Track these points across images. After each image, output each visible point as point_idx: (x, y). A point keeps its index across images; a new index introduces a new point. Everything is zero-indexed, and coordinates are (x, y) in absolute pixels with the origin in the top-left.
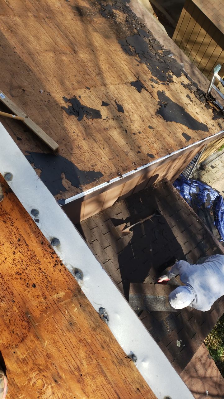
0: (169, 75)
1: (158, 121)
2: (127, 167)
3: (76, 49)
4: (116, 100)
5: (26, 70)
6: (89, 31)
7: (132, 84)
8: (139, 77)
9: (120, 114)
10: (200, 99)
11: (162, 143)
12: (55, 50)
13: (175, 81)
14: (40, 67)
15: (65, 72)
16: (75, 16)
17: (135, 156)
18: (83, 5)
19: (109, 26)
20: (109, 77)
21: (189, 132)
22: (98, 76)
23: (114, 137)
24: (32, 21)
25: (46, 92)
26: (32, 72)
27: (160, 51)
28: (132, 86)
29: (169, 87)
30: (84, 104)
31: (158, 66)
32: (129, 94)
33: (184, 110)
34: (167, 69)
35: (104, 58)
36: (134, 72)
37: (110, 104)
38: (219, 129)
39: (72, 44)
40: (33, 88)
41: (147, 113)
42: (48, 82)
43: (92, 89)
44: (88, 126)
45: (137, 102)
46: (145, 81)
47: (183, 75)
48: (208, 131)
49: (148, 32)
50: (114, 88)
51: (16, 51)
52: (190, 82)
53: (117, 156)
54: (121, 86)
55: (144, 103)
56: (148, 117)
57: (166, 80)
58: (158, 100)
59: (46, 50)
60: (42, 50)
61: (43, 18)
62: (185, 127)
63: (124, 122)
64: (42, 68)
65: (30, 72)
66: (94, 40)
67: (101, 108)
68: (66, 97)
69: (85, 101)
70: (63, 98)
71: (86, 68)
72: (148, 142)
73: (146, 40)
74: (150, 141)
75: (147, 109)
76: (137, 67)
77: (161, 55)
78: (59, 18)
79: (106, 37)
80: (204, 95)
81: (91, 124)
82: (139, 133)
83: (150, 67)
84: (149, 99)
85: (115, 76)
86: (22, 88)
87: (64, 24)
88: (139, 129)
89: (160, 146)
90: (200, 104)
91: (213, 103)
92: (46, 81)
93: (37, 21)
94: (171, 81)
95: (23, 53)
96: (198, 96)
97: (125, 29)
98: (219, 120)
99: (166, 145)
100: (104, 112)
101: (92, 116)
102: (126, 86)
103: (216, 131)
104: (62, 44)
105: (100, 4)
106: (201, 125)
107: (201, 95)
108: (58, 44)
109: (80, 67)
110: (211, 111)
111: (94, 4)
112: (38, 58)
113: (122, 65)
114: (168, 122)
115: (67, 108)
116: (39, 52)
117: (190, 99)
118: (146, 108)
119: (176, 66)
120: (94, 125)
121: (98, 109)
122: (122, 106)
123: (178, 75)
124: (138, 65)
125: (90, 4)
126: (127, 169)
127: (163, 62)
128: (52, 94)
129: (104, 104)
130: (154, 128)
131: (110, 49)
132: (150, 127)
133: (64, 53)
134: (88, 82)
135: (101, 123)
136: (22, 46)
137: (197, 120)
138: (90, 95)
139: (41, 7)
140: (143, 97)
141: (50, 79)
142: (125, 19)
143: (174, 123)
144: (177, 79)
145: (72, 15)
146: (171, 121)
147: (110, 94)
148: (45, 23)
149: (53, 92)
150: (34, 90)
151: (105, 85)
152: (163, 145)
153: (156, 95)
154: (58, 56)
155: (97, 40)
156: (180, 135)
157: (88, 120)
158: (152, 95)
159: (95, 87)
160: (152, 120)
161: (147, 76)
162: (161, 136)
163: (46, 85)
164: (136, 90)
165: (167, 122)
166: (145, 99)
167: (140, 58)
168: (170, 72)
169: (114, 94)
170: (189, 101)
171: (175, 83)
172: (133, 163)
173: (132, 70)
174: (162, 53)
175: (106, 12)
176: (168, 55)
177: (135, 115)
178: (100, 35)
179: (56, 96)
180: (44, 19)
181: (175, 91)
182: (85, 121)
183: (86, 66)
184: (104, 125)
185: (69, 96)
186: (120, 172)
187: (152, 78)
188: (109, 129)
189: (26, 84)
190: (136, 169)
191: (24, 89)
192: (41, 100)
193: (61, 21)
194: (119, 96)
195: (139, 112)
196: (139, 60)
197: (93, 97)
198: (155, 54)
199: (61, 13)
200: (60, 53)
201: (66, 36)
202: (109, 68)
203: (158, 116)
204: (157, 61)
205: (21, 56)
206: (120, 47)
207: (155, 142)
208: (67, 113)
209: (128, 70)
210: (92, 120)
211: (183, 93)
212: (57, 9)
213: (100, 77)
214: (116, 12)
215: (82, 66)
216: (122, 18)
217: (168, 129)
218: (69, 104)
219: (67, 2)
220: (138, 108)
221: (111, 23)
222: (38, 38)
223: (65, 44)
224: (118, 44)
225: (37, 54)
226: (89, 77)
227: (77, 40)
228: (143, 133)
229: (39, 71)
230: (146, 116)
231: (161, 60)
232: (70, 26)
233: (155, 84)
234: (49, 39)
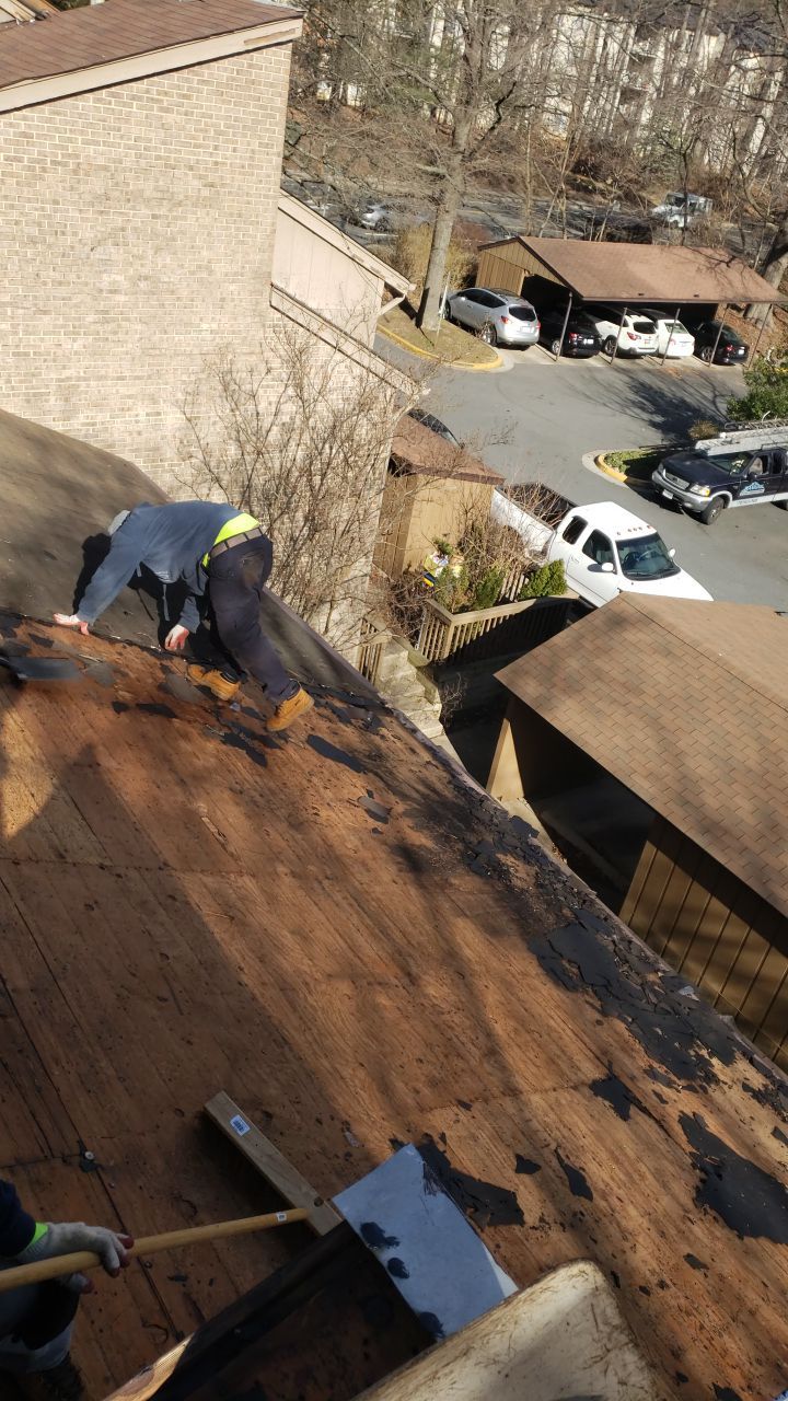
0: (698, 1056)
1: (711, 1233)
3: (414, 970)
4: (560, 1152)
5: (274, 1041)
6: (441, 914)
7: (598, 1088)
8: (610, 1063)
9: (579, 1204)
11: (751, 1336)
12: (357, 976)
13: (722, 1077)
14: (315, 1030)
15: (388, 1049)
16: (400, 871)
18: (417, 843)
19: (496, 900)
20: (521, 1065)
22: (488, 1062)
24: (287, 887)
25: (336, 1122)
26: (291, 1050)
27: (651, 977)
28: (596, 1094)
29: (711, 1100)
31: (659, 1026)
32: (594, 1125)
33: (782, 1187)
34: (689, 1038)
35: (497, 997)
36: (594, 1048)
37: (541, 1163)
39: (400, 954)
40: (296, 1106)
41: (665, 1201)
42: (341, 1082)
43: (477, 1106)
45: (626, 1155)
46: (633, 1078)
47: (738, 1055)
49: (603, 917)
50: (542, 1102)
51: (245, 979)
52: (768, 1083)
54: (565, 1097)
55: (650, 1161)
56: (674, 1216)
57: (697, 1077)
58: (689, 1149)
59: (330, 976)
60: (318, 976)
61: (317, 879)
63: (599, 1238)
64: (320, 1034)
65: (286, 1048)
66: (459, 941)
67: (517, 1182)
68: (400, 1137)
69: (461, 1154)
70: (391, 1141)
71: (450, 1034)
72: (702, 1327)
73: (605, 940)
74: (707, 1324)
75: (664, 1185)
76: (598, 1028)
77: (656, 988)
78: (360, 877)
79: (492, 931)
82: (662, 1285)
83: (634, 1027)
84: (661, 1147)
85: (538, 1062)
86: (264, 1108)
87: (373, 895)
88: (658, 1270)
89: (747, 1346)
92: (336, 1081)
93: (301, 887)
94: (711, 1078)
95: (264, 984)
97: (538, 907)
99: (767, 1344)
100: (530, 1199)
101: (492, 1214)
102: (577, 1095)
104: (372, 953)
105: (463, 840)
108: (360, 955)
109: (433, 1030)
111: (447, 838)
112: (306, 999)
113: (552, 1023)
114: (747, 1240)
116: (308, 979)
118: (658, 1181)
119: (711, 1027)
120: (503, 1251)
121: (507, 1186)
122: (581, 1171)
123: (728, 1060)
124: (599, 1023)
125: (437, 839)
127: (669, 1013)
128: (359, 1130)
129: (525, 1166)
130: (706, 1267)
131: (508, 970)
132: (692, 1261)
133: (380, 984)
134: (461, 1084)
135: (525, 1242)
136: (260, 965)
138: (473, 1131)
139: (310, 851)
140: (638, 1137)
141: (347, 1072)
142: (534, 881)
143: (765, 1243)
144: (727, 1070)
145: (393, 869)
146: (755, 1235)
147: (535, 1124)
148: (321, 892)
149: (359, 1121)
150: (298, 1112)
151: (513, 1092)
152: (758, 1345)
153: (678, 1129)
154: (364, 992)
155: (469, 939)
158: (666, 1131)
159: (486, 1101)
160: (691, 1232)
161: (636, 1062)
162: (739, 1299)
163: (336, 1094)
164: (611, 1111)
165: (741, 1237)
166: (650, 1147)
167: (600, 999)
168: (699, 1047)
169: (546, 1126)
170: (786, 1153)
171: (726, 1083)
173: (586, 1039)
174: (658, 981)
175: (482, 860)
176: (679, 989)
177: (632, 1211)
178: (473, 926)
179: (370, 1137)
180: (320, 883)
181: (733, 1113)
183: (449, 1027)
184: (535, 1250)
185: (410, 1134)
187: (650, 1066)
189: (273, 1091)
191: (269, 1110)
192: (324, 1151)
193: (365, 886)
194: (565, 1132)
195: (639, 1198)
196: (598, 1004)
197: (484, 1137)
198: (642, 985)
199: (364, 864)
200: (369, 984)
201: (380, 931)
202: (516, 1030)
203: (706, 1213)
204: (650, 1008)
205: (258, 995)
206: (535, 963)
207: (726, 1328)
209: (574, 1038)
210: (492, 1229)
211: (760, 1123)
212: (352, 853)
213: (496, 1065)
214: (508, 860)
215: (436, 1026)
216: (525, 876)
217: (756, 1271)
219: (375, 835)
220: (633, 1182)
221: (498, 891)
222: (305, 938)
223: (380, 953)
224: (526, 954)
225: (304, 989)
226: (461, 1064)
227: (413, 942)
228: (673, 1289)
229: (310, 1044)
230: (666, 1215)
231: (663, 1005)
232: (391, 900)
233: (665, 1089)
234: (335, 939)
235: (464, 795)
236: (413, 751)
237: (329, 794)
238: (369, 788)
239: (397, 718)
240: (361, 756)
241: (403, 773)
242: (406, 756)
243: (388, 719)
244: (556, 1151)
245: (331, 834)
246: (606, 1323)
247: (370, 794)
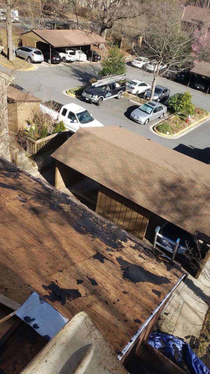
0: (118, 242)
1: (128, 284)
2: (123, 341)
3: (41, 240)
4: (88, 276)
5: (4, 269)
6: (46, 224)
7: (95, 257)
8: (97, 250)
9: (95, 287)
10: (149, 256)
11: (141, 305)
12: (24, 245)
13: (125, 246)
14: (15, 263)
15: (37, 262)
16: (32, 215)
17: (124, 326)
18: (36, 206)
19: (61, 216)
20: (74, 257)
21: (157, 288)
22: (65, 258)
23: (99, 312)
25: (26, 285)
26: (10, 270)
27: (104, 226)
28: (95, 259)
29: (123, 252)
30: (62, 287)
31: (108, 237)
32: (95, 267)
33: (143, 268)
34: (115, 238)
35: (65, 241)
36: (92, 247)
37: (84, 280)
38: (176, 278)
39: (36, 237)
41: (116, 280)
42: (25, 275)
43: (64, 271)
44: (73, 308)
45: (104, 272)
46: (103, 252)
47: (128, 239)
48: (170, 282)
49: (90, 213)
50: (81, 265)
52: (136, 244)
53: (109, 331)
54: (87, 262)
55: (111, 271)
56: (119, 283)
57: (118, 247)
58: (120, 265)
59: (17, 247)
60: (14, 248)
61: (8, 222)
62: (151, 284)
63: (101, 294)
64: (17, 264)
65: (8, 270)
66: (52, 229)
67: (78, 286)
68: (45, 284)
69: (62, 284)
70: (43, 286)
71: (54, 254)
72: (129, 307)
73: (91, 219)
74: (130, 306)
75: (115, 276)
76: (93, 242)
77: (106, 228)
78: (21, 219)
79: (61, 224)
80: (152, 252)
81: (74, 305)
82: (118, 300)
83: (102, 239)
84: (113, 267)
85: (79, 255)
86: (5, 288)
87: (26, 223)
88: (117, 297)
89: (140, 308)
90: (152, 260)
91: (161, 257)
92: (24, 275)
93: (4, 226)
94: (122, 247)
96: (148, 254)
97: (72, 215)
98: (173, 270)
99: (145, 306)
100: (82, 290)
101: (73, 297)
102: (90, 260)
103: (176, 280)
104: (28, 239)
105: (49, 202)
106: (162, 278)
107: (149, 253)
108: (25, 240)
109: (49, 254)
110: (162, 263)
111: (44, 203)
112: (11, 255)
113: (81, 243)
114: (137, 283)
115: (49, 296)
116: (11, 250)
117: (143, 258)
118: (113, 276)
119: (120, 234)
120: (77, 305)
121: (75, 288)
122: (94, 279)
123: (125, 241)
124: (93, 240)
125: (41, 204)
126: (123, 344)
127: (110, 233)
128: (33, 286)
129: (79, 282)
130: (128, 293)
131: (67, 233)
132: (124, 292)
133: (32, 246)
134: (59, 266)
135: (83, 301)
137: (156, 274)
138: (64, 277)
139: (5, 215)
140: (107, 266)
141: (27, 272)
142: (70, 209)
143: (141, 283)
144: (126, 244)
145: (30, 215)
146: (138, 282)
147: (80, 271)
148: (10, 226)
149: (33, 283)
150: (15, 286)
151: (73, 264)
152: (143, 307)
153: (116, 261)
154: (28, 249)
155: (55, 228)
156: (150, 292)
157: (71, 302)
158: (113, 263)
159: (66, 268)
160: (123, 286)
161: (103, 247)
162: (137, 298)
163: (25, 278)
164: (99, 262)
165: (135, 283)
166: (110, 268)
167: (92, 235)
168: (118, 240)
169: (83, 271)
170: (143, 260)
171: (126, 247)
172: (125, 335)
173: (90, 245)
174: (106, 226)
175: (55, 206)
176: (111, 227)
177: (108, 285)
178: (56, 225)
179: (37, 287)
180: (9, 223)
181: (129, 254)
182: (68, 303)
183: (53, 252)
184: (85, 302)
185: (47, 283)
186: (119, 350)
187: (107, 248)
188: (91, 305)
189: (6, 282)
190: (131, 341)
191: (6, 288)
193: (23, 221)
194: (88, 271)
195: (110, 281)
196: (92, 236)
197: (67, 278)
198: (102, 228)
199: (21, 215)
200: (29, 247)
201: (29, 231)
202: (71, 248)
203: (126, 280)
204: (105, 233)
206: (74, 229)
207: (135, 306)
208: (51, 301)
209: (87, 246)
210: (73, 300)
211: (136, 254)
212: (17, 213)
213: (68, 259)
214: (62, 205)
215: (50, 253)
216: (68, 208)
217: (140, 290)
218: (50, 291)
219: (23, 207)
220: (107, 278)
221: (61, 214)
222: (8, 239)
223: (30, 238)
224: (71, 228)
225: (10, 253)
226: (58, 261)
227: (40, 233)
228: (121, 300)
229: (15, 267)
230: (117, 283)
231: (108, 232)
232: (31, 223)
233: (112, 252)
234: (17, 237)
235: (47, 190)
236: (30, 181)
237: (7, 198)
238: (19, 194)
239: (24, 173)
240: (15, 186)
241: (28, 188)
242: (29, 183)
243: (21, 174)
244: (87, 276)
245: (10, 209)
246: (89, 325)
247: (20, 195)
